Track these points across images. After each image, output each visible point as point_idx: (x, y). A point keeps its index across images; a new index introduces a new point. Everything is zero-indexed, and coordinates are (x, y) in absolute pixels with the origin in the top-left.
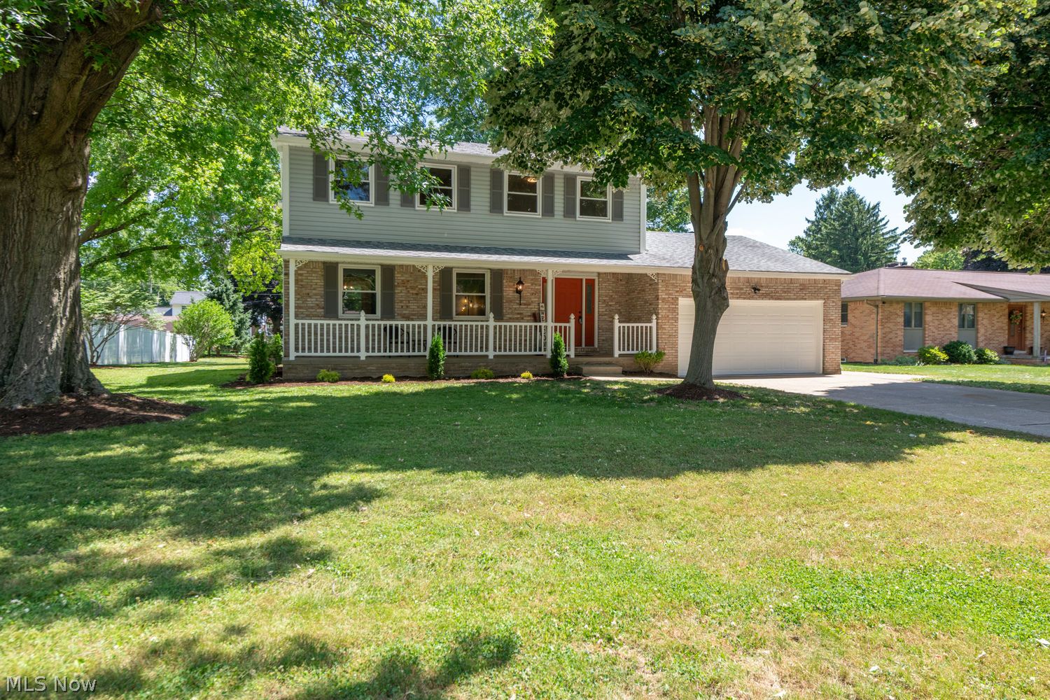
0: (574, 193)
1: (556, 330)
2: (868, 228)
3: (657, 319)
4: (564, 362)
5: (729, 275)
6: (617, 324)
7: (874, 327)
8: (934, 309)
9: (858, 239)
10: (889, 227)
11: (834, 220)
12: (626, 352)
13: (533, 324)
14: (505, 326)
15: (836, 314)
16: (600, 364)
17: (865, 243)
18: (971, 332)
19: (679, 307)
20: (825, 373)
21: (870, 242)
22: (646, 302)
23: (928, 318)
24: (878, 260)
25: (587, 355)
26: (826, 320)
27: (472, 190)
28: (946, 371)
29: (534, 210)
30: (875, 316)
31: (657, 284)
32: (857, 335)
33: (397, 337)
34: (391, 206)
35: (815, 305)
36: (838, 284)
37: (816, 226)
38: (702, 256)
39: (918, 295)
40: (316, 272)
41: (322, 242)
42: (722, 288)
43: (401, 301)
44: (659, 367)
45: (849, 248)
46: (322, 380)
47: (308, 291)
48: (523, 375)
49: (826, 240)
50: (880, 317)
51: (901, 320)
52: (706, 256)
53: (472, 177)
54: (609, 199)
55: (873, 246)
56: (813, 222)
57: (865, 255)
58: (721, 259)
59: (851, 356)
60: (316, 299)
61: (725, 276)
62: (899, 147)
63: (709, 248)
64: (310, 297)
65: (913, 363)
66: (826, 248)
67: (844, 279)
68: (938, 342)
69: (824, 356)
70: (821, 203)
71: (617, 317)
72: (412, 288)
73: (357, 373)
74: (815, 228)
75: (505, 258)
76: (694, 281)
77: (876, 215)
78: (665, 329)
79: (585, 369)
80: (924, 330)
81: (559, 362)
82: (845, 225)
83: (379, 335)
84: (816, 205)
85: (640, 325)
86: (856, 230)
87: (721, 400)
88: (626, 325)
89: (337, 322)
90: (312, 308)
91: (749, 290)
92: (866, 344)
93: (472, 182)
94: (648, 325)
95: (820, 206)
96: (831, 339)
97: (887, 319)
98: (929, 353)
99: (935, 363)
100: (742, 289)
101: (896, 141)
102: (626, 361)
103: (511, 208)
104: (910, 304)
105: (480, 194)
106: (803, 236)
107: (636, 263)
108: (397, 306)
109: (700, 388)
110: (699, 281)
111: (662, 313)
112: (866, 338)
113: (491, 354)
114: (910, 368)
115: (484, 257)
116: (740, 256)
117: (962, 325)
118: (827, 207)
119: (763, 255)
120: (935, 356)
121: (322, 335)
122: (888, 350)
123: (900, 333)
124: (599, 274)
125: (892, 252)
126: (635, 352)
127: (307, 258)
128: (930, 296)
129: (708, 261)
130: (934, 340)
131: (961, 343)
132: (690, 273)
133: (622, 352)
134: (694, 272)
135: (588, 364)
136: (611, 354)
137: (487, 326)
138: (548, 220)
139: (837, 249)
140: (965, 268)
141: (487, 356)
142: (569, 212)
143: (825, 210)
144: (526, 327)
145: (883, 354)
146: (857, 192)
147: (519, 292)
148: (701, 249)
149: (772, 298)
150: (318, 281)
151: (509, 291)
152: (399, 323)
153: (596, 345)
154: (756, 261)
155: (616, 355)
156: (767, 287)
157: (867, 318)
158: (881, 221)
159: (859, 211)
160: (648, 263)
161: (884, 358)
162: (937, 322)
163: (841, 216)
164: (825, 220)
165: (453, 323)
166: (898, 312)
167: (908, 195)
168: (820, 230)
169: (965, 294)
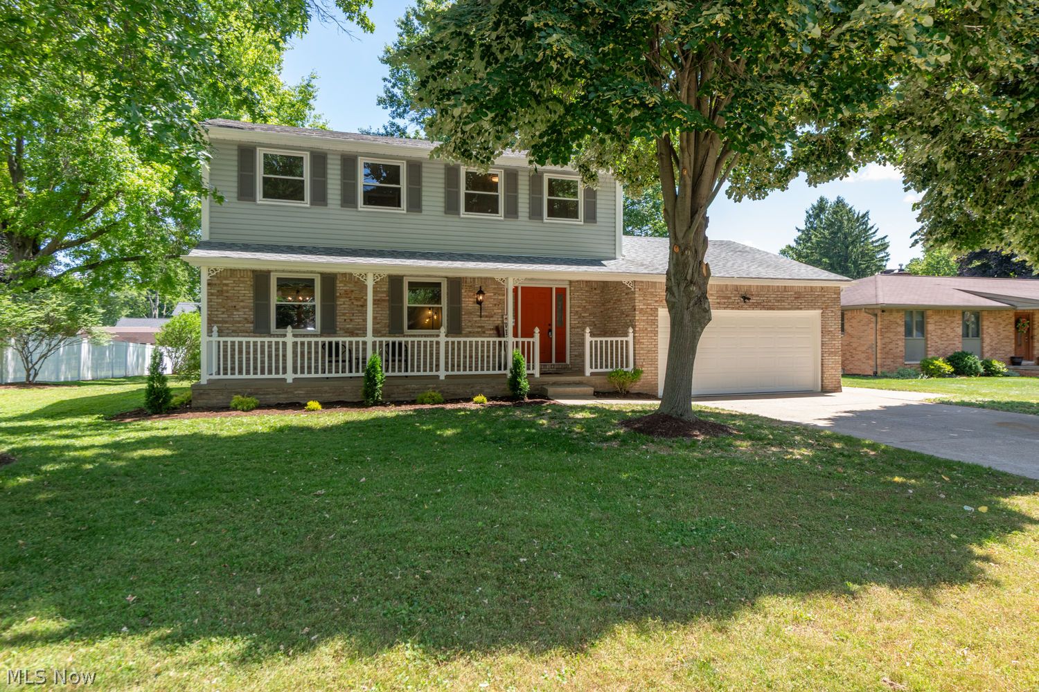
0: (541, 193)
1: (517, 347)
2: (858, 236)
3: (634, 332)
4: (525, 384)
5: (711, 282)
6: (588, 338)
7: (873, 337)
8: (936, 318)
9: (847, 247)
10: (879, 235)
11: (824, 229)
12: (599, 370)
13: (497, 340)
14: (465, 343)
15: (835, 325)
16: (569, 384)
17: (855, 251)
18: (976, 341)
19: (659, 318)
20: (824, 391)
21: (861, 250)
22: (622, 313)
23: (930, 328)
24: (868, 267)
25: (557, 373)
26: (825, 332)
27: (424, 189)
28: (954, 386)
29: (496, 211)
30: (873, 325)
31: (634, 293)
32: (854, 345)
33: (337, 355)
34: (329, 206)
35: (813, 316)
36: (837, 291)
37: (806, 235)
38: (677, 259)
39: (920, 303)
40: (243, 282)
41: (246, 247)
42: (703, 297)
43: (344, 314)
44: (636, 388)
45: (840, 256)
46: (235, 409)
47: (234, 304)
48: (476, 399)
49: (816, 249)
50: (879, 327)
51: (902, 329)
52: (682, 259)
53: (424, 174)
54: (581, 198)
55: (863, 254)
56: (803, 231)
57: (855, 263)
58: (701, 262)
59: (848, 368)
60: (245, 312)
61: (706, 283)
62: (913, 129)
63: (686, 248)
64: (237, 310)
65: (916, 376)
66: (816, 256)
67: (843, 286)
68: (941, 352)
69: (823, 372)
70: (811, 212)
71: (588, 330)
72: (357, 299)
73: (283, 398)
74: (805, 238)
75: (458, 264)
76: (669, 289)
77: (866, 223)
78: (643, 343)
79: (551, 390)
80: (926, 339)
81: (519, 383)
82: (836, 233)
83: (317, 353)
84: (806, 215)
85: (614, 339)
86: (846, 238)
87: (701, 438)
88: (599, 339)
89: (266, 340)
90: (239, 322)
91: (738, 300)
92: (864, 355)
93: (424, 179)
94: (624, 339)
95: (810, 216)
96: (830, 353)
97: (887, 328)
98: (933, 364)
99: (939, 376)
100: (730, 298)
101: (910, 122)
102: (598, 381)
103: (469, 208)
104: (911, 312)
105: (433, 193)
106: (794, 244)
107: (610, 270)
108: (339, 319)
109: (676, 420)
110: (675, 289)
111: (639, 325)
112: (864, 349)
113: (442, 374)
114: (913, 381)
115: (434, 263)
116: (728, 261)
117: (966, 335)
118: (817, 216)
119: (754, 260)
120: (940, 368)
121: (248, 353)
122: (889, 362)
123: (901, 344)
124: (571, 282)
125: (882, 260)
126: (609, 370)
127: (221, 266)
128: (932, 303)
129: (685, 265)
130: (936, 351)
131: (967, 354)
132: (663, 279)
133: (594, 370)
134: (668, 279)
135: (555, 384)
136: (581, 371)
137: (438, 343)
138: (511, 223)
139: (827, 257)
140: (961, 275)
141: (438, 376)
142: (535, 213)
143: (815, 219)
144: (488, 342)
145: (882, 366)
146: (846, 202)
147: (480, 303)
148: (677, 250)
149: (764, 308)
150: (246, 292)
151: (468, 302)
152: (340, 340)
153: (568, 361)
154: (745, 267)
155: (588, 373)
156: (758, 296)
157: (866, 328)
158: (870, 229)
159: (849, 220)
160: (623, 269)
161: (885, 370)
162: (940, 332)
163: (831, 225)
164: (815, 229)
165: (403, 339)
166: (898, 321)
167: (919, 191)
168: (810, 238)
169: (969, 301)
